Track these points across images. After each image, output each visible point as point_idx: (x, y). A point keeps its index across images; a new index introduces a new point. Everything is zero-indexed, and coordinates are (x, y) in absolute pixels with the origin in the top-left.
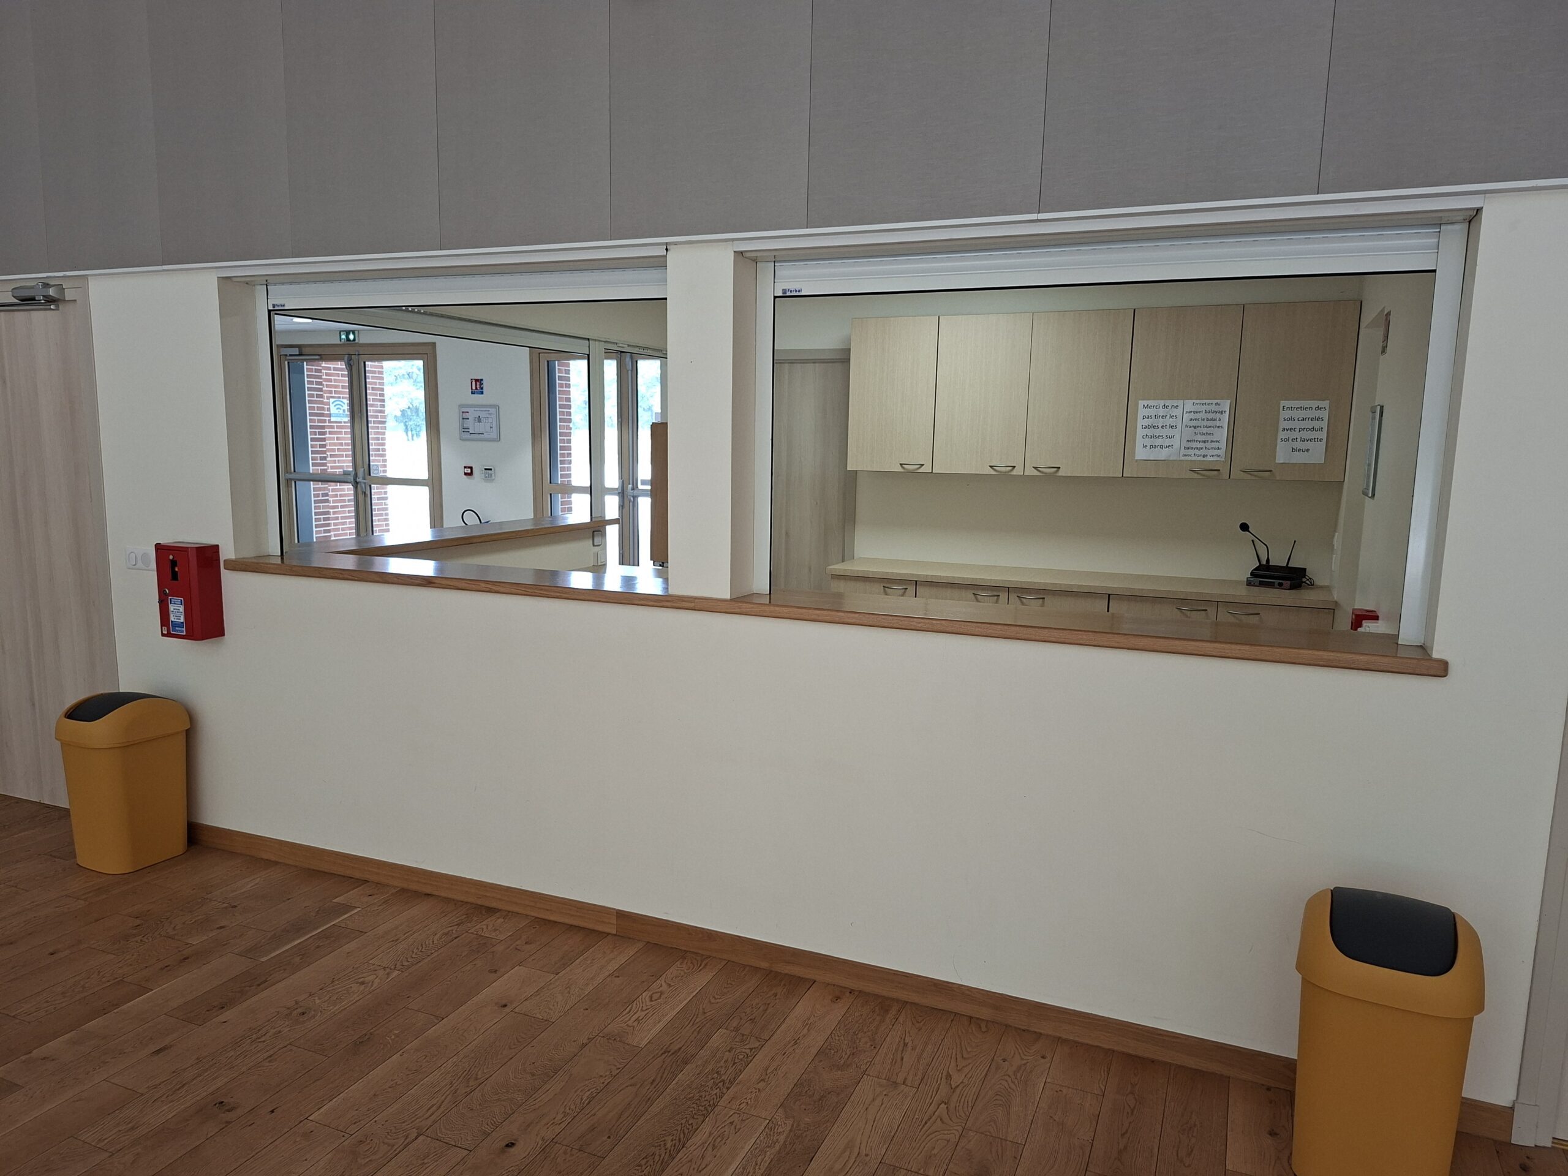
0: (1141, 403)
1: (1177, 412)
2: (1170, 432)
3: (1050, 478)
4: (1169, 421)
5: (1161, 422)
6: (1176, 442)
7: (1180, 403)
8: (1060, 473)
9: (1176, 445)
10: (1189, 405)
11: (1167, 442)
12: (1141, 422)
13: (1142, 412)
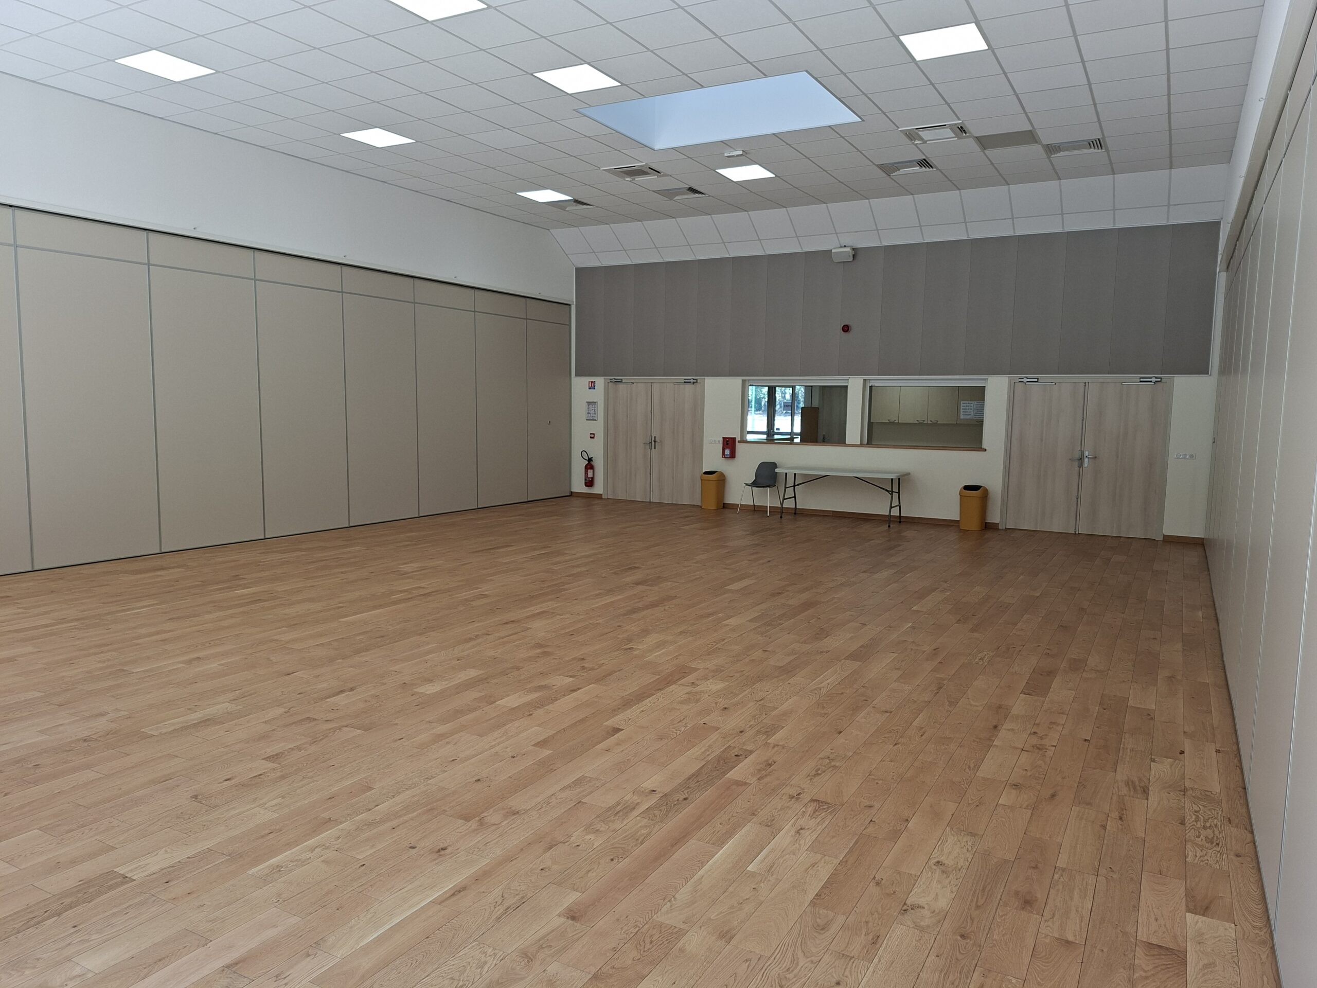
0: (962, 402)
1: (972, 405)
2: (970, 410)
3: (935, 424)
4: (970, 407)
5: (967, 408)
6: (972, 413)
7: (973, 402)
8: (939, 423)
9: (972, 414)
10: (976, 402)
11: (970, 413)
12: (962, 408)
13: (962, 405)
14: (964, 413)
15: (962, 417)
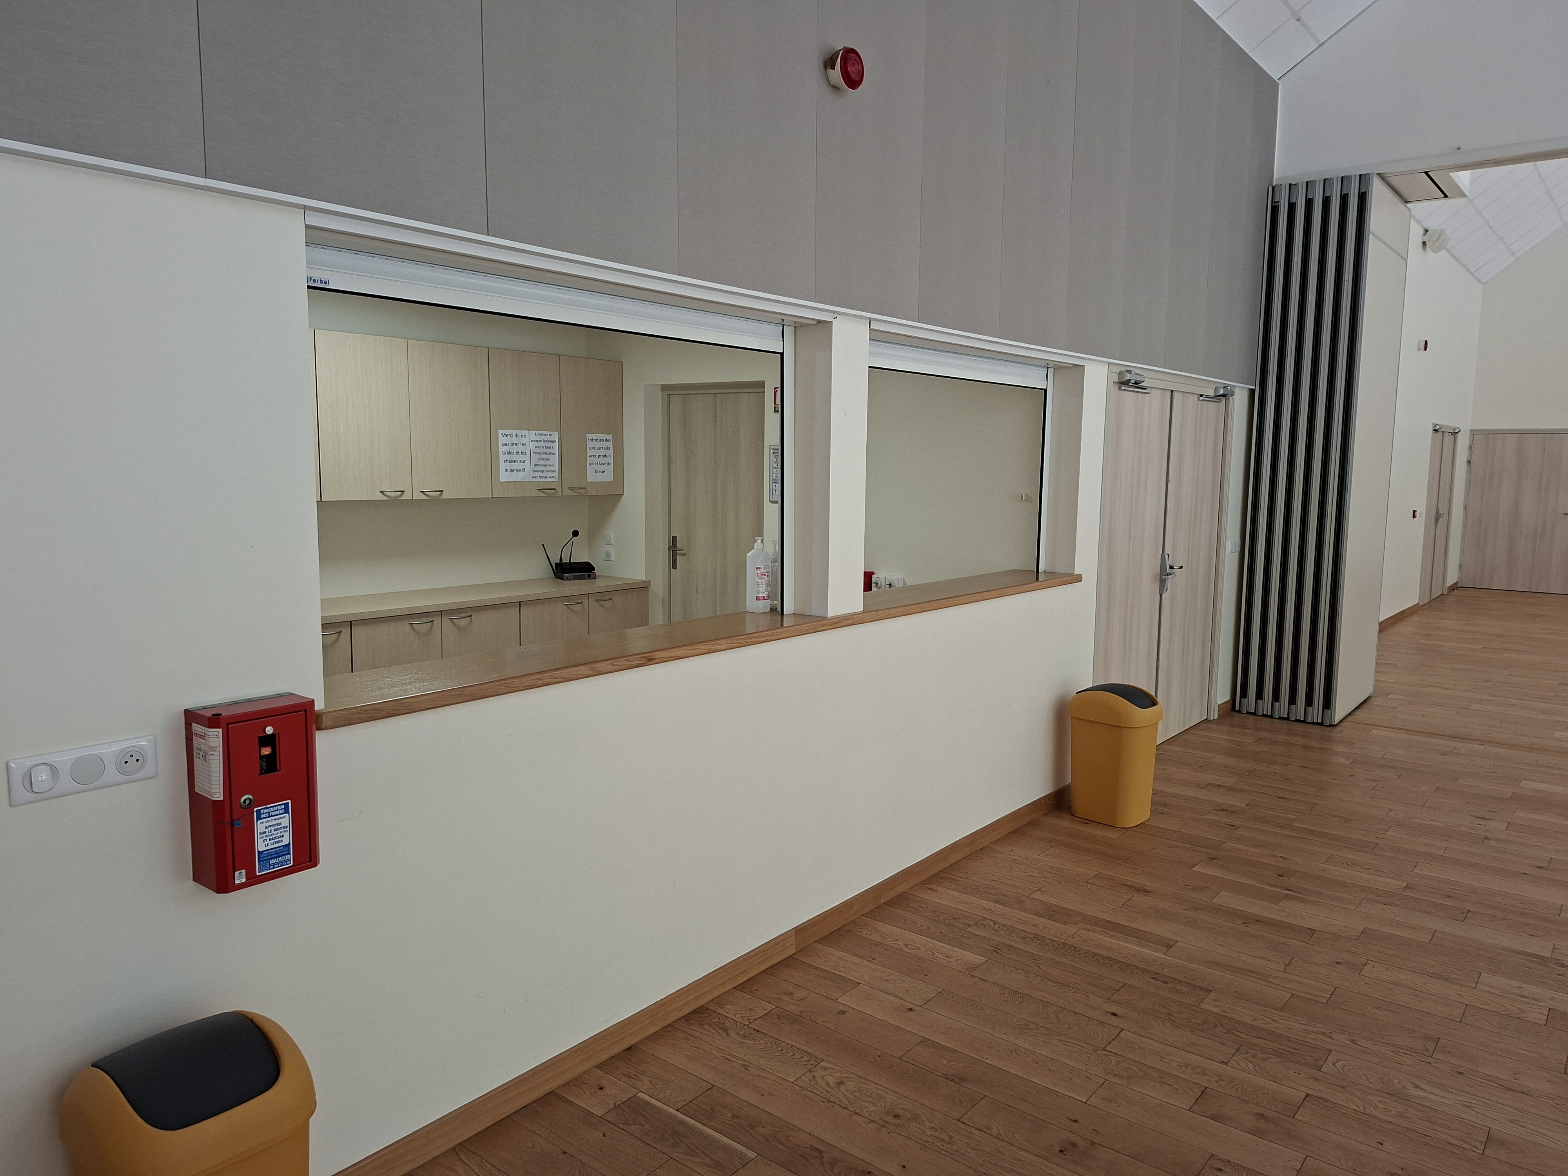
0: (500, 432)
1: (525, 441)
2: (521, 457)
4: (520, 448)
5: (515, 449)
6: (527, 466)
7: (527, 433)
8: (444, 496)
9: (527, 469)
10: (532, 435)
11: (521, 466)
12: (501, 448)
13: (502, 440)
14: (509, 466)
15: (504, 477)
